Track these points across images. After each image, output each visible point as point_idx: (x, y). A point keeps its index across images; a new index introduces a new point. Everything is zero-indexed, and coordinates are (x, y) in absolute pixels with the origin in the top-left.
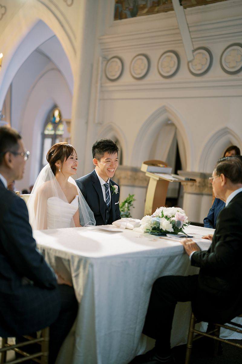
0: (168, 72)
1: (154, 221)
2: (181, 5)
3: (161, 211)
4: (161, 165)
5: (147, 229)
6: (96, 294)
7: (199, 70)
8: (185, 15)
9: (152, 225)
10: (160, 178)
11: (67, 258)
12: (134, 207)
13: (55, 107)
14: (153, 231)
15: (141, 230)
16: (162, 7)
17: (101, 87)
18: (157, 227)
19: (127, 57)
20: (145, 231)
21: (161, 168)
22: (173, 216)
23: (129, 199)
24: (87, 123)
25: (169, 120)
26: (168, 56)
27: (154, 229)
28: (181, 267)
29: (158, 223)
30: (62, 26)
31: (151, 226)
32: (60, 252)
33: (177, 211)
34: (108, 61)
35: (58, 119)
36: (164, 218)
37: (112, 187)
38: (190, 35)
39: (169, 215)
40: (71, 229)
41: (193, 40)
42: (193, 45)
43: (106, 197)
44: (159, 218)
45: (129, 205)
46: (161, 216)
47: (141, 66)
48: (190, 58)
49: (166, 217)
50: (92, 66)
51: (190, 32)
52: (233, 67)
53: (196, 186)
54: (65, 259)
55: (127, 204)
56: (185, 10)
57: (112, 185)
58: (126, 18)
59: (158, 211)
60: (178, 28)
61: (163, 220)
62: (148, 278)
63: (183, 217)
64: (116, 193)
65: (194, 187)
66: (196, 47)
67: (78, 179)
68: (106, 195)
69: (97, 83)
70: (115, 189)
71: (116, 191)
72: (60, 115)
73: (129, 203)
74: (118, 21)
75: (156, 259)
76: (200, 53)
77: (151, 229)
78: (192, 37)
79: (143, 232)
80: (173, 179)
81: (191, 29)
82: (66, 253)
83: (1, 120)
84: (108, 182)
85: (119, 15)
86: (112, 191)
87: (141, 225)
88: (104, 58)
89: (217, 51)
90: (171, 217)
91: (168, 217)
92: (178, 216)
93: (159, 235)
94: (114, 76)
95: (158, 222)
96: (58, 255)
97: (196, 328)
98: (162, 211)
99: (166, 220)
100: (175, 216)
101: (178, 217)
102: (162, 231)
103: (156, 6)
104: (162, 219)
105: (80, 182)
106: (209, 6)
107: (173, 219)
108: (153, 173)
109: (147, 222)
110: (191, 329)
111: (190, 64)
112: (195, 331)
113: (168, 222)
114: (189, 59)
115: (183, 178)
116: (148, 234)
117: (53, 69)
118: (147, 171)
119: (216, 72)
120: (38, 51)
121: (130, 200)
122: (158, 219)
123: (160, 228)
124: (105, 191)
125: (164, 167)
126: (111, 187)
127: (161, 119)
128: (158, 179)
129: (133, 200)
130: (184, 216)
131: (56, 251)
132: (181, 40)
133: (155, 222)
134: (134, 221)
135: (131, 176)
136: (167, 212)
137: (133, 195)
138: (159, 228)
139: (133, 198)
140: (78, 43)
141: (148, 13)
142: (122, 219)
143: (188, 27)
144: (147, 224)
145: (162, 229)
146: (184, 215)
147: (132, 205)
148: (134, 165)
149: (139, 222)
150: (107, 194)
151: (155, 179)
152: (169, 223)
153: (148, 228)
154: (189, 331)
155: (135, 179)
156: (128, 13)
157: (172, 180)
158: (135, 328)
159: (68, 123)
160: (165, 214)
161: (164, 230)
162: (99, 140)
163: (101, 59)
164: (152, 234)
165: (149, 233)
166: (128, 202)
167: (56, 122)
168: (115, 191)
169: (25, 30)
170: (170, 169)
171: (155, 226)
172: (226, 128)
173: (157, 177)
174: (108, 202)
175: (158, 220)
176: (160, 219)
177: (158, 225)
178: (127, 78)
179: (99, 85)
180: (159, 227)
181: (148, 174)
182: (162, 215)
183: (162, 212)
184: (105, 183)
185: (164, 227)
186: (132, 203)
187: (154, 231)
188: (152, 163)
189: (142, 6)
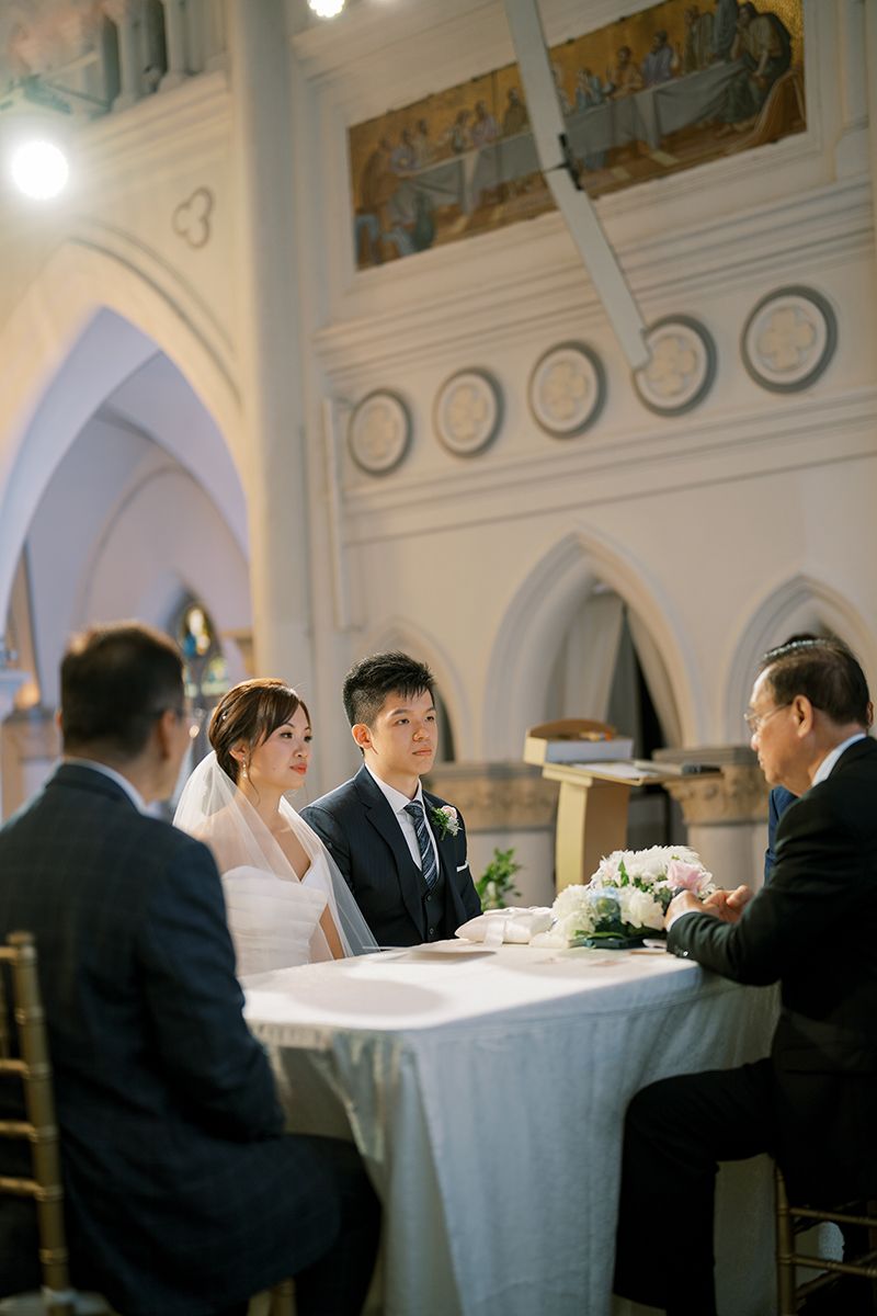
0: (568, 417)
1: (597, 900)
2: (579, 188)
3: (618, 865)
4: (592, 736)
5: (578, 933)
6: (438, 1153)
7: (675, 394)
8: (598, 219)
9: (592, 915)
10: (595, 780)
11: (322, 1046)
12: (518, 895)
13: (188, 601)
14: (598, 935)
15: (560, 936)
16: (515, 203)
17: (344, 500)
18: (610, 918)
19: (420, 386)
20: (570, 941)
21: (594, 744)
22: (662, 878)
23: (498, 868)
24: (311, 633)
25: (597, 581)
26: (561, 363)
27: (602, 926)
28: (715, 1043)
29: (613, 906)
30: (182, 316)
31: (591, 919)
32: (295, 1029)
33: (673, 858)
34: (356, 408)
35: (202, 642)
36: (629, 885)
37: (434, 814)
38: (627, 282)
39: (647, 875)
40: (319, 967)
41: (639, 296)
42: (641, 315)
43: (421, 850)
44: (613, 889)
45: (501, 889)
46: (619, 882)
47: (471, 411)
48: (638, 358)
49: (638, 882)
50: (302, 433)
51: (623, 272)
52: (792, 368)
53: (725, 795)
54: (315, 1052)
55: (491, 887)
56: (596, 204)
57: (433, 808)
58: (397, 255)
59: (609, 866)
60: (582, 266)
61: (629, 893)
62: (607, 1091)
63: (694, 875)
64: (455, 833)
65: (718, 802)
66: (651, 318)
67: (317, 802)
68: (419, 841)
69: (326, 489)
70: (445, 819)
71: (452, 825)
72: (209, 626)
73: (501, 881)
74: (374, 272)
75: (623, 1020)
76: (668, 337)
77: (593, 928)
78: (634, 286)
79: (567, 944)
80: (642, 775)
81: (626, 262)
82: (316, 1032)
83: (5, 668)
84: (419, 797)
85: (370, 252)
86: (438, 824)
87: (554, 923)
88: (341, 400)
89: (725, 321)
90: (654, 877)
91: (643, 882)
92: (676, 874)
93: (622, 947)
94: (382, 456)
95: (613, 900)
96: (289, 1041)
97: (799, 1250)
98: (622, 864)
99: (639, 892)
100: (669, 876)
101: (679, 877)
102: (630, 931)
103: (493, 206)
104: (625, 888)
105: (319, 812)
106: (673, 179)
107: (662, 884)
108: (570, 763)
109: (574, 904)
110: (785, 1255)
111: (641, 378)
112: (799, 1260)
113: (649, 897)
114: (637, 361)
115: (676, 770)
116: (583, 948)
117: (163, 471)
118: (548, 760)
119: (736, 393)
120: (108, 416)
121: (501, 872)
122: (612, 892)
123: (623, 922)
124: (411, 828)
125: (603, 739)
126: (431, 815)
127: (568, 582)
128: (588, 783)
129: (510, 869)
130: (698, 872)
131: (280, 1029)
132: (599, 302)
133: (601, 902)
134: (531, 914)
135: (491, 796)
136: (638, 866)
137: (510, 853)
138: (621, 923)
139: (512, 861)
140: (245, 361)
141: (473, 229)
142: (485, 913)
143: (616, 257)
144: (576, 913)
145: (628, 923)
146: (697, 866)
147: (511, 887)
148: (497, 755)
149: (548, 915)
150: (422, 840)
151: (577, 787)
152: (652, 899)
153: (581, 929)
154: (779, 1265)
155: (507, 805)
156: (403, 240)
157: (638, 780)
158: (587, 1274)
159: (246, 643)
160: (632, 873)
161: (638, 926)
162: (363, 661)
163: (329, 405)
164: (597, 948)
165: (585, 945)
166: (495, 877)
167: (200, 653)
168: (448, 826)
169: (53, 352)
170: (626, 746)
171: (604, 915)
172: (800, 578)
173: (584, 776)
174: (429, 867)
175: (610, 896)
176: (618, 890)
177: (614, 911)
178: (429, 459)
179: (334, 495)
180: (617, 920)
181: (550, 773)
182: (622, 876)
183: (622, 867)
184: (407, 802)
185: (636, 916)
186: (510, 880)
187: (606, 934)
188: (559, 731)
189: (445, 210)
